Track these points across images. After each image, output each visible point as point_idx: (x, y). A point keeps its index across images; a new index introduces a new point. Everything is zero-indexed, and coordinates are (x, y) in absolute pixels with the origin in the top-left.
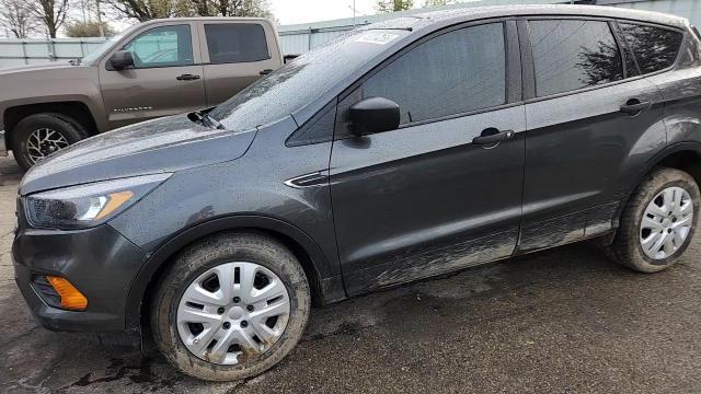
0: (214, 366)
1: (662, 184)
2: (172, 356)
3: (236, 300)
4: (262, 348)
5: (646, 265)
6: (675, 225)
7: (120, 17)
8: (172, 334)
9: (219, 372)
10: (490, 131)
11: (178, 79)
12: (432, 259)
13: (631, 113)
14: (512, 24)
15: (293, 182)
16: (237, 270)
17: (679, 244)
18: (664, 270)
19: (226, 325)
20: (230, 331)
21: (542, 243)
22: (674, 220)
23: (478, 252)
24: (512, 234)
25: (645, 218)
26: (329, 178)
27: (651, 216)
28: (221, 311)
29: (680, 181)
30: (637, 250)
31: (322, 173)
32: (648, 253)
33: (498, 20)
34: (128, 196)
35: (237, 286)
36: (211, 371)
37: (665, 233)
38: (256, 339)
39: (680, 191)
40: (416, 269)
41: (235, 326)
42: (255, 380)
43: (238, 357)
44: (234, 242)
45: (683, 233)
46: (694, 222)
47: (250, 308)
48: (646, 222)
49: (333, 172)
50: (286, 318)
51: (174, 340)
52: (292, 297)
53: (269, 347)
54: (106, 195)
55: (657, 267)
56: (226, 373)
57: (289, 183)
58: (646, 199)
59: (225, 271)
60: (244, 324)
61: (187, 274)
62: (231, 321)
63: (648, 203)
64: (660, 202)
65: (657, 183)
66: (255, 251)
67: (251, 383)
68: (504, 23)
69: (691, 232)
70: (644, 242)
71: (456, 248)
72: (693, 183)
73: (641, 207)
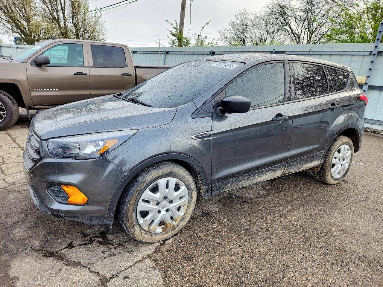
0: (151, 234)
1: (341, 143)
2: (132, 230)
3: (165, 198)
4: (174, 223)
5: (332, 181)
6: (344, 162)
7: (7, 32)
8: (134, 217)
9: (154, 237)
10: (279, 115)
11: (75, 74)
12: (250, 177)
13: (332, 109)
14: (287, 64)
15: (195, 137)
16: (168, 182)
17: (345, 171)
18: (338, 183)
19: (159, 212)
20: (161, 215)
21: (293, 170)
22: (344, 160)
23: (269, 174)
24: (283, 165)
25: (334, 159)
26: (211, 135)
27: (335, 158)
28: (158, 204)
29: (347, 142)
30: (329, 174)
31: (209, 133)
32: (333, 175)
33: (281, 61)
34: (116, 141)
35: (167, 190)
36: (150, 237)
37: (340, 166)
38: (172, 218)
39: (347, 146)
40: (242, 182)
41: (163, 212)
42: (169, 241)
43: (163, 228)
44: (167, 167)
45: (347, 166)
46: (351, 162)
47: (171, 202)
48: (334, 161)
49: (213, 132)
50: (186, 207)
51: (134, 221)
52: (190, 195)
53: (177, 222)
54: (103, 140)
55: (336, 182)
56: (157, 237)
57: (193, 137)
58: (335, 150)
59: (162, 182)
60: (167, 210)
61: (145, 184)
62: (161, 209)
63: (335, 152)
64: (339, 151)
65: (339, 142)
66: (177, 171)
67: (167, 242)
68: (284, 63)
69: (350, 165)
70: (332, 170)
71: (261, 172)
72: (352, 143)
73: (332, 154)
